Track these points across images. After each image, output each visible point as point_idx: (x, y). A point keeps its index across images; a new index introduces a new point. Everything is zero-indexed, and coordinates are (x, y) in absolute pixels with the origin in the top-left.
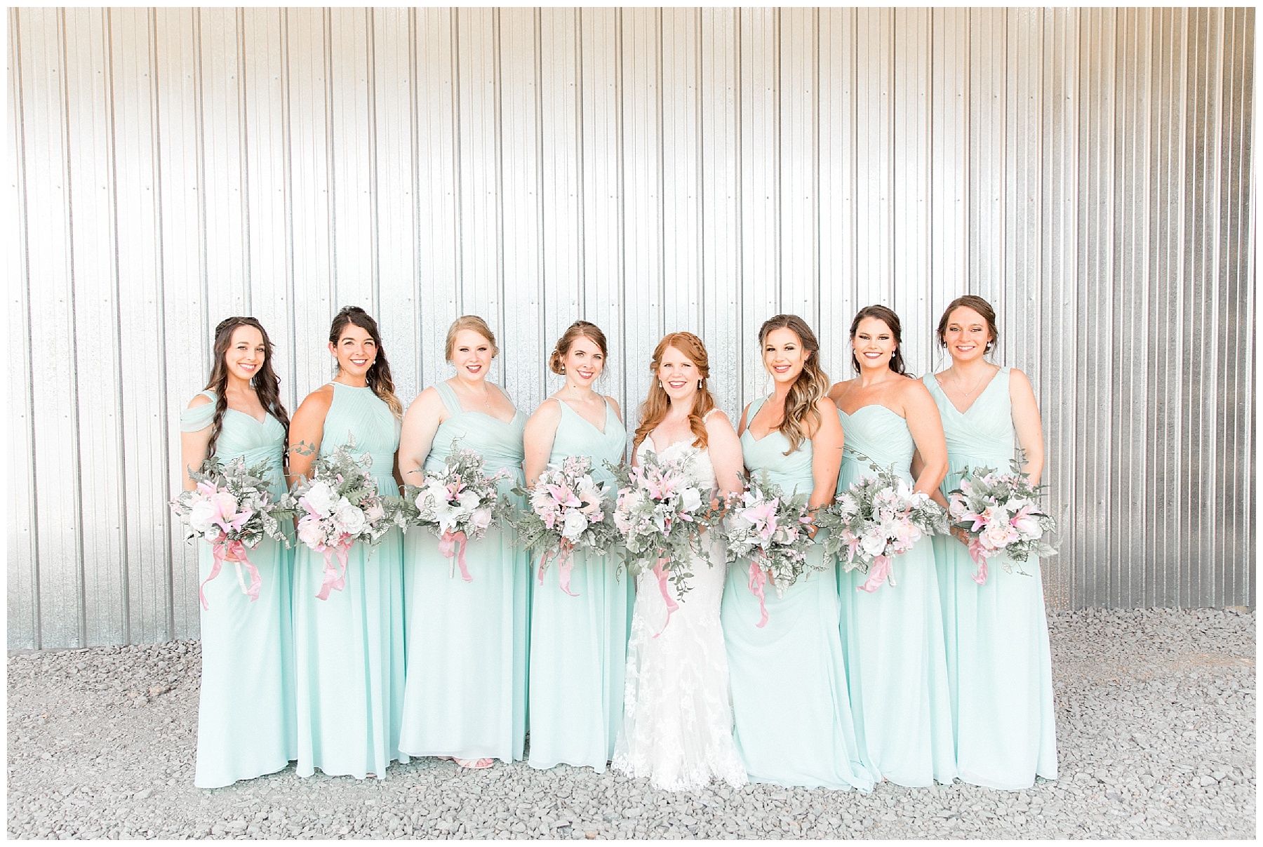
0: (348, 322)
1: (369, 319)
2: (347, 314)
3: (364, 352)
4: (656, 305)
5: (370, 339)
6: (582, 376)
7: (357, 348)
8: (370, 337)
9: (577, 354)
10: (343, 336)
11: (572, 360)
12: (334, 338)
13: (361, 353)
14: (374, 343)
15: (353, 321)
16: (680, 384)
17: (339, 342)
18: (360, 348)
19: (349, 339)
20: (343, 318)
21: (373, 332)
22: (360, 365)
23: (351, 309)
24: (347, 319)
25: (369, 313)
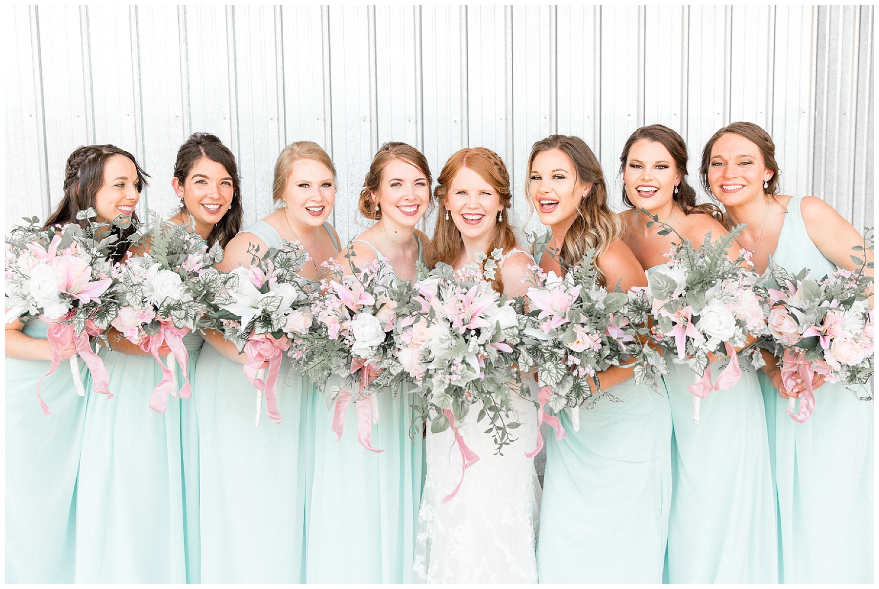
0: (201, 154)
1: (226, 151)
2: (199, 143)
3: (220, 194)
4: (459, 121)
5: (228, 179)
6: (404, 212)
7: (211, 190)
8: (229, 176)
9: (392, 186)
10: (193, 172)
11: (388, 194)
12: (181, 174)
13: (216, 196)
14: (232, 184)
15: (207, 154)
16: (478, 217)
17: (189, 180)
18: (215, 190)
19: (201, 176)
20: (194, 149)
21: (231, 168)
22: (212, 213)
23: (203, 136)
24: (200, 151)
25: (226, 142)
